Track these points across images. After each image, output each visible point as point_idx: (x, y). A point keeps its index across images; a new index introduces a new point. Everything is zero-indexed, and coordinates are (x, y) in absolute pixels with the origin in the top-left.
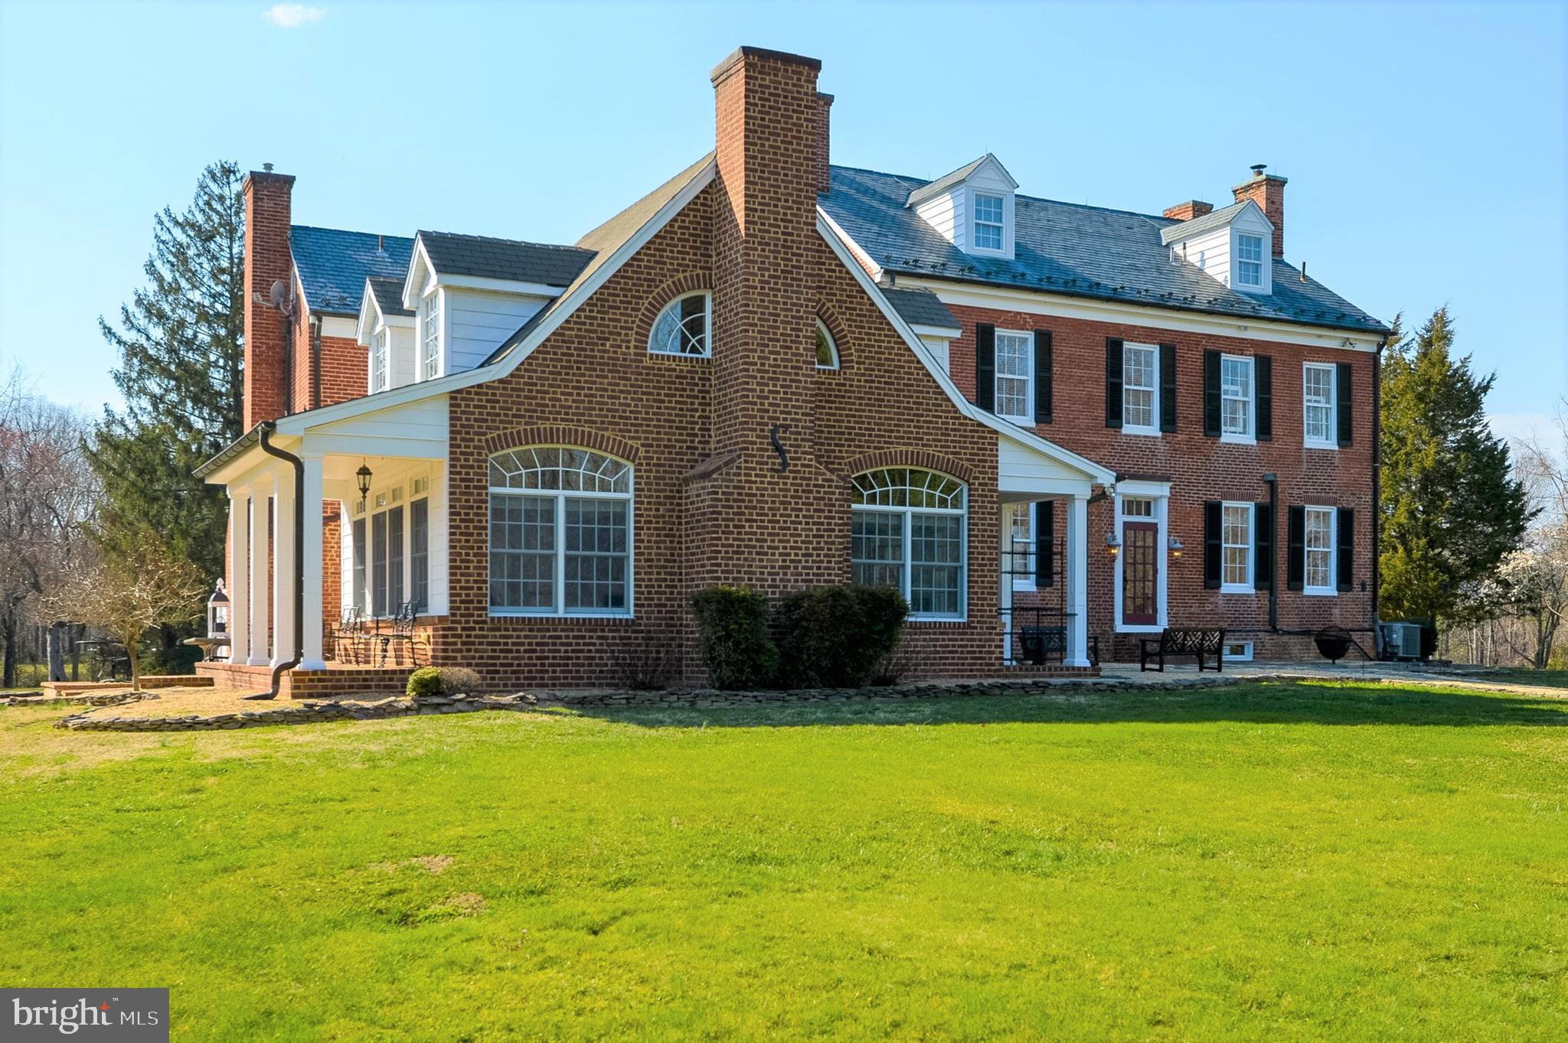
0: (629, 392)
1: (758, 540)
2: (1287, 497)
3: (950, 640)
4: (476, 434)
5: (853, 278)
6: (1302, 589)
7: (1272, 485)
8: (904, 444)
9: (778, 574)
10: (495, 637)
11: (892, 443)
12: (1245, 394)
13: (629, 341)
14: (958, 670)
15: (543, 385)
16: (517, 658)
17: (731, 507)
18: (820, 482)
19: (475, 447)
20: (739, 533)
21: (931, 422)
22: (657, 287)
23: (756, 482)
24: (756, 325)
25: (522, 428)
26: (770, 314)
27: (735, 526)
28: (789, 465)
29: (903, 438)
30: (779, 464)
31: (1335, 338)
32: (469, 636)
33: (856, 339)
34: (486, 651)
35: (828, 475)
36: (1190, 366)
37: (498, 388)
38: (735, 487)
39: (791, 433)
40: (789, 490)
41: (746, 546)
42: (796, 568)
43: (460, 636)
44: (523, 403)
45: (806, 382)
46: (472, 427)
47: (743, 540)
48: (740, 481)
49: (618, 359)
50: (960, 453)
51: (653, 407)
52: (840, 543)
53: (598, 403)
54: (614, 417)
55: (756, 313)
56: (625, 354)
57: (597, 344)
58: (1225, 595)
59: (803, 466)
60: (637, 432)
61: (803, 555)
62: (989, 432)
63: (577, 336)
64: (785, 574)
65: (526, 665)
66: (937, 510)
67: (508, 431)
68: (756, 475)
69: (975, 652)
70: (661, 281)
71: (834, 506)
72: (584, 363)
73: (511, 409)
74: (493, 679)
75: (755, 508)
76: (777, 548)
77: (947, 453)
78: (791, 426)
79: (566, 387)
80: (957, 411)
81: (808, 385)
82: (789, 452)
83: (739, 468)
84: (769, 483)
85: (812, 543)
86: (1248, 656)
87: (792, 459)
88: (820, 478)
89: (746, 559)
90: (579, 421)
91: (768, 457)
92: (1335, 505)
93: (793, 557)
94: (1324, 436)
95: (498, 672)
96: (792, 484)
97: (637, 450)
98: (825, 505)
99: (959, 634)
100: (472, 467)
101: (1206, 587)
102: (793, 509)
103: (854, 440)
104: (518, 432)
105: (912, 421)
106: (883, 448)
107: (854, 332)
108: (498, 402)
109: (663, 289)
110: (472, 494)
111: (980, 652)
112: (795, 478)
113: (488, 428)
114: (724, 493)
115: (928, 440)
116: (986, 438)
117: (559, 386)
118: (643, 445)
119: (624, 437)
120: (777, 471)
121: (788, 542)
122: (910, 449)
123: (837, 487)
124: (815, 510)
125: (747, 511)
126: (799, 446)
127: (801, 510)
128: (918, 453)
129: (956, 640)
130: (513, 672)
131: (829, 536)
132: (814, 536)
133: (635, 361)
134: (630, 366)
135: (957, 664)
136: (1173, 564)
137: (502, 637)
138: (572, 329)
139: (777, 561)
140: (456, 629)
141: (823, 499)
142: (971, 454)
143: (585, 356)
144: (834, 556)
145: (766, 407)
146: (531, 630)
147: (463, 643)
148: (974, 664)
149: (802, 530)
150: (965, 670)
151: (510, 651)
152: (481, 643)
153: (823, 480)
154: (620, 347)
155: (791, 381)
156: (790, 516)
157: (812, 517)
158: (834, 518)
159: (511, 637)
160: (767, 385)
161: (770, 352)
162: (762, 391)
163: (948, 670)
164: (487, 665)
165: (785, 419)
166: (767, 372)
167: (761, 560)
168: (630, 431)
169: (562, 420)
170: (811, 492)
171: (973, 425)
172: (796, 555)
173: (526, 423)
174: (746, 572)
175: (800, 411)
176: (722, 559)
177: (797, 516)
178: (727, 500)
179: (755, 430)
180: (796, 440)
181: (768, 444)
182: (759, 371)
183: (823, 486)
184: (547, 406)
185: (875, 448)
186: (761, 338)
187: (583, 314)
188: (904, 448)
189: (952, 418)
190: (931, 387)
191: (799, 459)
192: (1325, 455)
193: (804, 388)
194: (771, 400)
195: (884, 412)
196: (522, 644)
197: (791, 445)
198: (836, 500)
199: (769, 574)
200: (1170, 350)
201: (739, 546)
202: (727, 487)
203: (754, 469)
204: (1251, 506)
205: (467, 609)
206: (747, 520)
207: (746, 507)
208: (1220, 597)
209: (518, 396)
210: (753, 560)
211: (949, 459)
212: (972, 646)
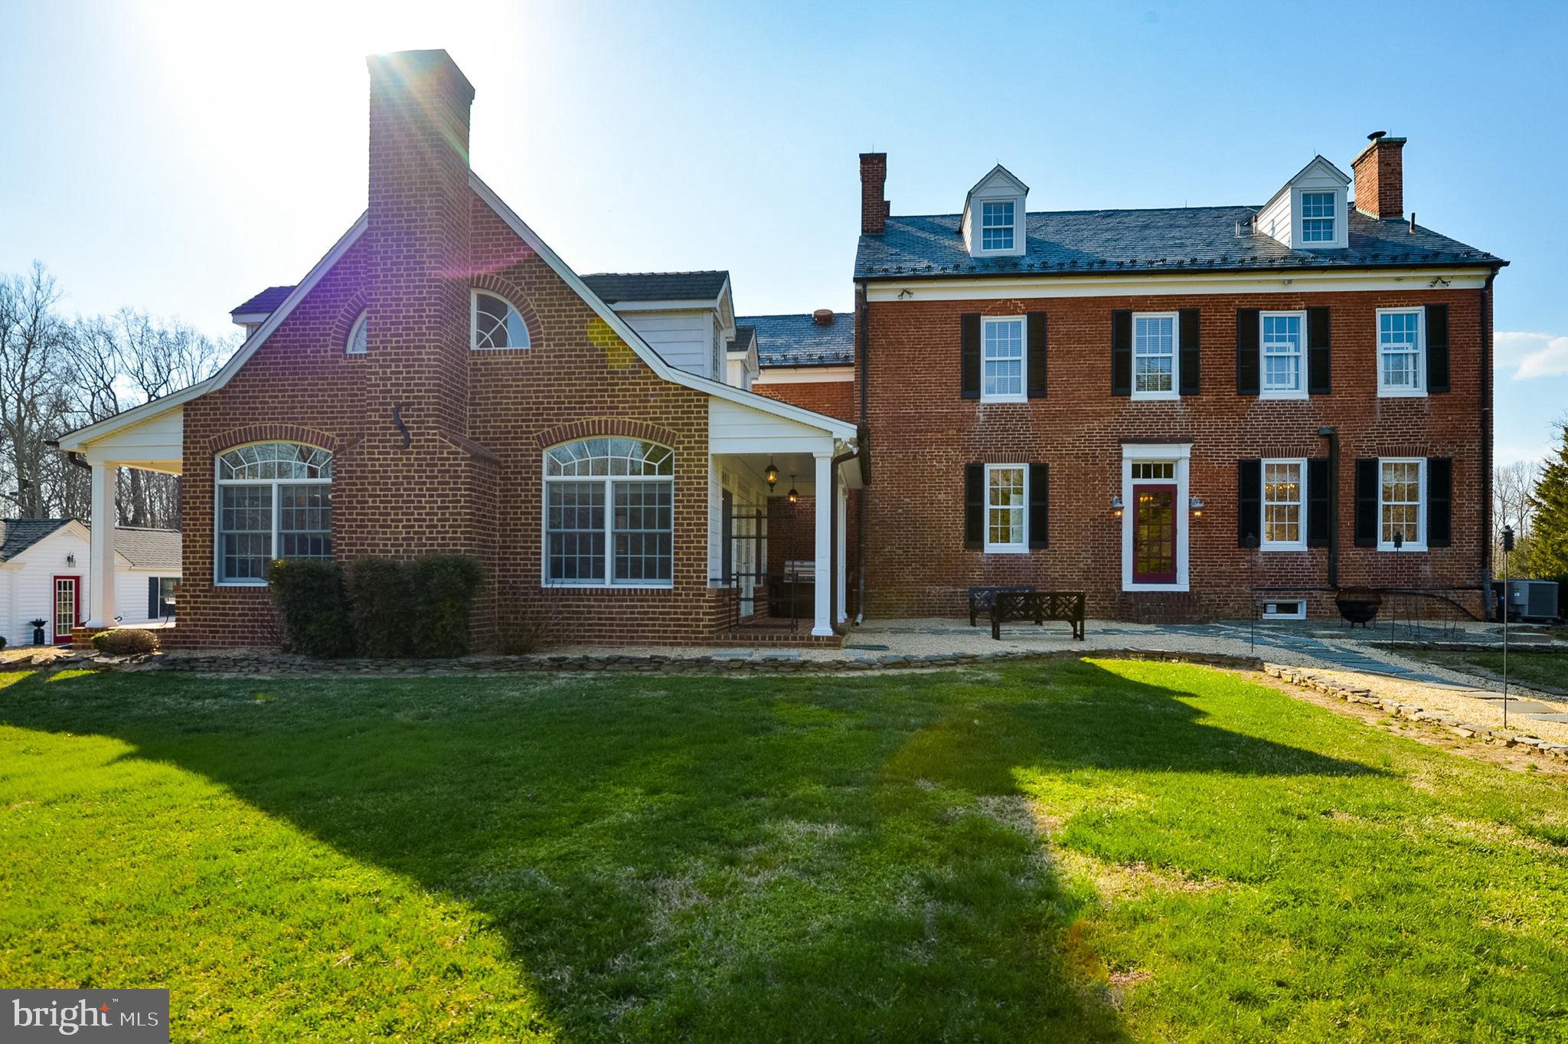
0: (326, 390)
1: (380, 514)
2: (1352, 449)
3: (649, 607)
4: (202, 437)
5: (541, 260)
6: (1375, 545)
7: (1331, 439)
8: (596, 414)
9: (402, 545)
10: (216, 603)
11: (584, 414)
12: (1297, 349)
13: (327, 346)
14: (659, 637)
15: (254, 392)
16: (233, 621)
17: (355, 484)
18: (445, 455)
19: (201, 448)
20: (363, 508)
21: (628, 390)
22: (351, 295)
23: (378, 459)
24: (378, 312)
25: (236, 429)
26: (393, 300)
27: (358, 502)
28: (411, 441)
29: (596, 408)
30: (402, 441)
31: (1423, 278)
32: (196, 602)
33: (545, 317)
34: (209, 614)
35: (454, 448)
36: (1219, 330)
37: (218, 398)
38: (358, 465)
39: (413, 410)
40: (413, 465)
41: (369, 520)
42: (420, 539)
43: (189, 602)
44: (238, 409)
45: (429, 359)
46: (199, 431)
47: (367, 514)
48: (364, 459)
49: (317, 362)
50: (661, 419)
51: (347, 401)
52: (466, 514)
53: (299, 402)
54: (312, 413)
55: (378, 300)
56: (323, 357)
57: (299, 352)
58: (1265, 553)
59: (426, 440)
60: (332, 424)
61: (427, 527)
62: (696, 395)
63: (283, 347)
64: (409, 545)
65: (240, 626)
66: (643, 478)
67: (226, 433)
68: (379, 453)
69: (679, 619)
70: (356, 290)
71: (460, 477)
72: (288, 369)
73: (229, 414)
74: (214, 637)
75: (378, 484)
76: (401, 521)
77: (645, 419)
78: (413, 404)
79: (274, 391)
80: (657, 377)
81: (432, 363)
82: (412, 428)
83: (362, 447)
84: (392, 459)
85: (436, 514)
86: (1301, 615)
87: (414, 435)
88: (445, 451)
89: (369, 533)
90: (283, 419)
91: (391, 435)
92: (1423, 455)
93: (416, 529)
94: (1411, 383)
95: (218, 632)
96: (415, 459)
97: (333, 439)
98: (450, 477)
99: (660, 601)
100: (198, 464)
101: (1240, 545)
102: (416, 483)
103: (542, 414)
104: (235, 433)
105: (607, 390)
106: (573, 420)
107: (543, 311)
108: (219, 409)
109: (357, 297)
110: (198, 486)
111: (686, 620)
112: (418, 453)
113: (211, 431)
114: (347, 472)
115: (624, 408)
116: (692, 401)
117: (267, 391)
118: (337, 435)
119: (321, 429)
120: (398, 447)
121: (413, 514)
122: (604, 418)
123: (463, 459)
124: (439, 483)
125: (370, 488)
126: (423, 422)
127: (424, 483)
128: (613, 422)
129: (657, 607)
130: (230, 632)
131: (455, 508)
132: (439, 508)
133: (332, 362)
134: (328, 368)
135: (658, 631)
136: (1194, 523)
137: (221, 603)
138: (279, 342)
139: (401, 533)
140: (186, 596)
141: (448, 471)
142: (673, 418)
143: (289, 363)
144: (460, 526)
145: (389, 387)
146: (244, 597)
147: (192, 608)
148: (678, 632)
149: (426, 502)
150: (669, 638)
151: (228, 615)
152: (205, 608)
153: (448, 453)
154: (319, 352)
155: (414, 360)
156: (414, 489)
157: (436, 489)
158: (460, 489)
159: (228, 603)
160: (390, 367)
161: (393, 335)
162: (384, 373)
163: (647, 638)
164: (209, 626)
165: (408, 397)
166: (390, 354)
167: (385, 533)
168: (326, 424)
169: (270, 419)
170: (436, 465)
171: (675, 389)
172: (420, 526)
173: (241, 425)
174: (368, 545)
175: (423, 388)
176: (346, 532)
177: (421, 490)
178: (351, 478)
179: (378, 410)
180: (419, 416)
181: (391, 422)
182: (381, 354)
183: (448, 459)
184: (257, 408)
185: (564, 420)
186: (384, 323)
187: (287, 328)
188: (597, 418)
189: (652, 384)
190: (628, 355)
191: (423, 434)
192: (1408, 405)
193: (427, 366)
194: (393, 381)
195: (575, 385)
196: (237, 609)
197: (414, 422)
198: (462, 471)
199: (393, 545)
200: (1192, 314)
201: (362, 520)
202: (351, 465)
203: (377, 447)
204: (1303, 463)
205: (195, 580)
206: (370, 496)
207: (369, 484)
208: (1260, 555)
209: (234, 403)
210: (377, 533)
211: (648, 426)
212: (676, 613)
